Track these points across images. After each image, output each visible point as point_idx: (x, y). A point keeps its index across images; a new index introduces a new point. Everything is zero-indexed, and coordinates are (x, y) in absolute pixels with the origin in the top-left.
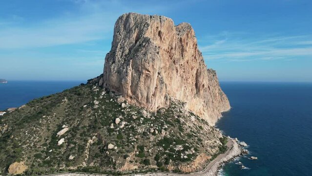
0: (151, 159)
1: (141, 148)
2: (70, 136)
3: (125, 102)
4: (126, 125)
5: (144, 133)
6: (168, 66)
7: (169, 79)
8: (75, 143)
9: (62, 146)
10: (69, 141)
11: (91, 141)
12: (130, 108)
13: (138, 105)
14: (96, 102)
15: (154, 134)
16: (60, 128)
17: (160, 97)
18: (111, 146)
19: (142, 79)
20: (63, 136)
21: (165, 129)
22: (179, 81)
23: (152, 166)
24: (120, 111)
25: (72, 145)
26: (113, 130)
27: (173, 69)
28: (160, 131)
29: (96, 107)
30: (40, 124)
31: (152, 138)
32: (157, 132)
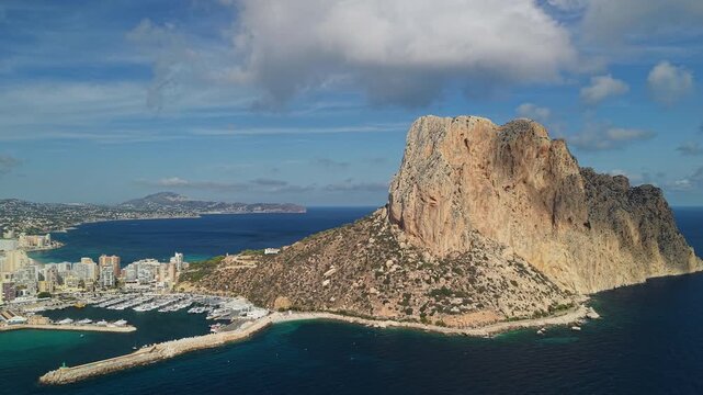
0: (416, 310)
1: (408, 296)
2: (336, 278)
3: (406, 242)
4: (397, 269)
5: (417, 281)
6: (480, 190)
7: (482, 209)
8: (339, 286)
9: (326, 287)
10: (335, 283)
11: (356, 284)
12: (411, 249)
13: (423, 246)
14: (372, 240)
15: (428, 282)
16: (328, 268)
17: (451, 236)
18: (372, 290)
19: (426, 211)
20: (329, 277)
21: (447, 279)
22: (502, 212)
23: (414, 317)
24: (396, 252)
25: (336, 287)
26: (381, 274)
27: (491, 195)
28: (437, 279)
29: (370, 246)
30: (308, 263)
31: (425, 286)
32: (433, 280)
